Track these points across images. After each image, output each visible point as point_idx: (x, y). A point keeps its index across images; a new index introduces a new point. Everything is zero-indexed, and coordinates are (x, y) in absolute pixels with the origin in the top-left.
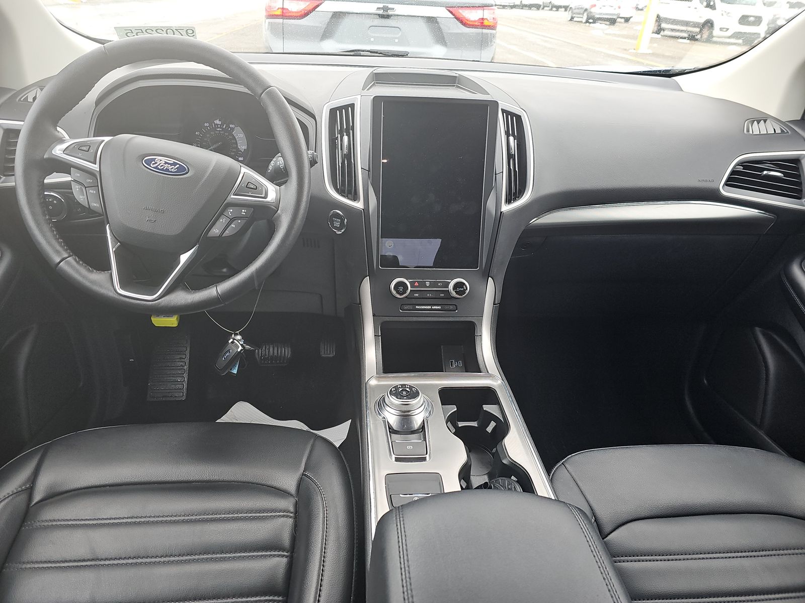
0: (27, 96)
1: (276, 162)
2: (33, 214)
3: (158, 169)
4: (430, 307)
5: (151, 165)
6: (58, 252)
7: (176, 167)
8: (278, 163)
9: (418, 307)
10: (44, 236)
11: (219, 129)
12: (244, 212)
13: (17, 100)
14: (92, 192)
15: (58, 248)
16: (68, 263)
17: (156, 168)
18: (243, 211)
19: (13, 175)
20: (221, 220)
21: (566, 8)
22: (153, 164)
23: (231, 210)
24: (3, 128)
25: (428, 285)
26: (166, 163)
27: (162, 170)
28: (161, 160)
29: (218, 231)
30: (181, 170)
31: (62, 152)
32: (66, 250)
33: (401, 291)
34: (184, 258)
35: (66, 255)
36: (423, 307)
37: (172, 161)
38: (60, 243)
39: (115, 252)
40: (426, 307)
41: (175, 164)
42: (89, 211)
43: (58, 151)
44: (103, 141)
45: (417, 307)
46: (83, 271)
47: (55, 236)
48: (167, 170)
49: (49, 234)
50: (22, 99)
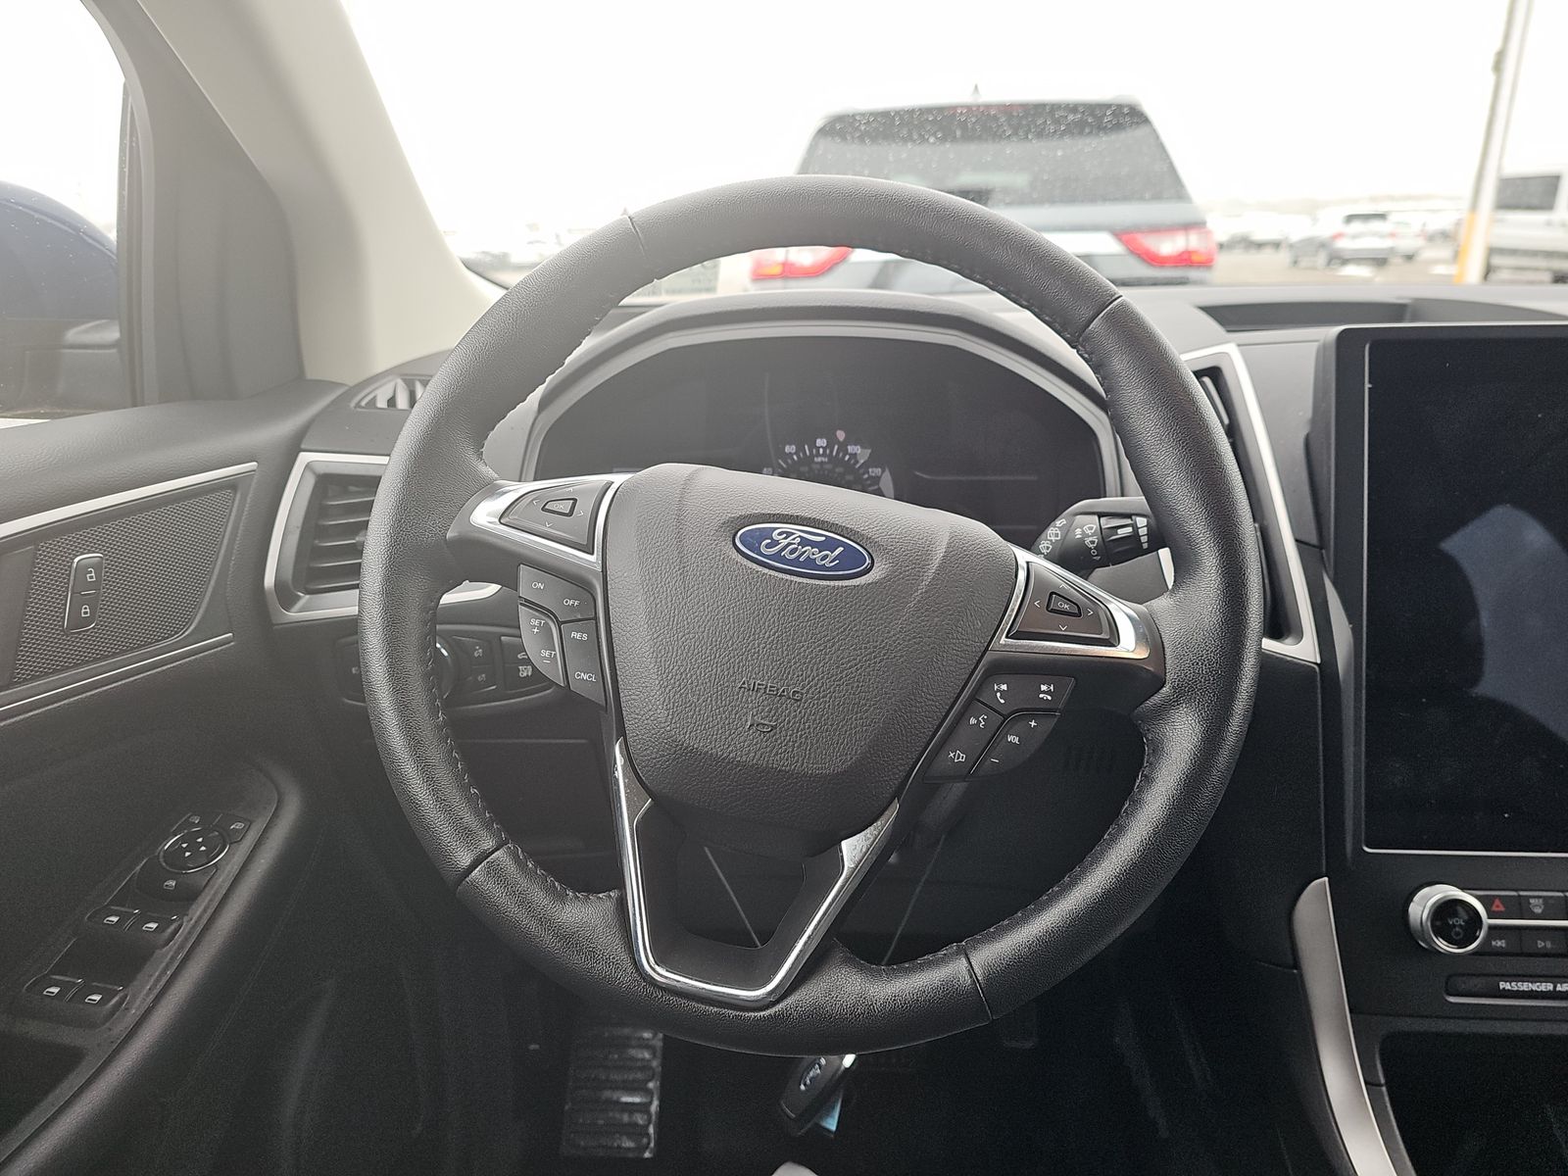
0: (375, 397)
1: (1067, 530)
2: (403, 708)
3: (783, 560)
4: (1550, 987)
5: (763, 549)
6: (466, 834)
7: (837, 552)
8: (1078, 531)
9: (1507, 986)
10: (430, 780)
11: (819, 459)
12: (1048, 692)
13: (353, 405)
14: (578, 636)
15: (469, 819)
16: (496, 871)
17: (777, 557)
18: (1044, 688)
19: (356, 587)
20: (973, 721)
21: (1276, 245)
22: (768, 546)
23: (1004, 687)
24: (314, 473)
25: (1538, 910)
26: (804, 542)
27: (795, 562)
28: (789, 534)
29: (963, 758)
30: (853, 561)
31: (497, 520)
32: (488, 825)
33: (1458, 934)
34: (853, 850)
35: (488, 843)
36: (1525, 986)
37: (819, 535)
38: (469, 799)
39: (642, 833)
40: (1534, 987)
41: (830, 545)
42: (568, 698)
43: (485, 515)
44: (609, 485)
45: (1503, 985)
46: (539, 897)
47: (459, 777)
48: (810, 563)
49: (443, 775)
50: (363, 403)
